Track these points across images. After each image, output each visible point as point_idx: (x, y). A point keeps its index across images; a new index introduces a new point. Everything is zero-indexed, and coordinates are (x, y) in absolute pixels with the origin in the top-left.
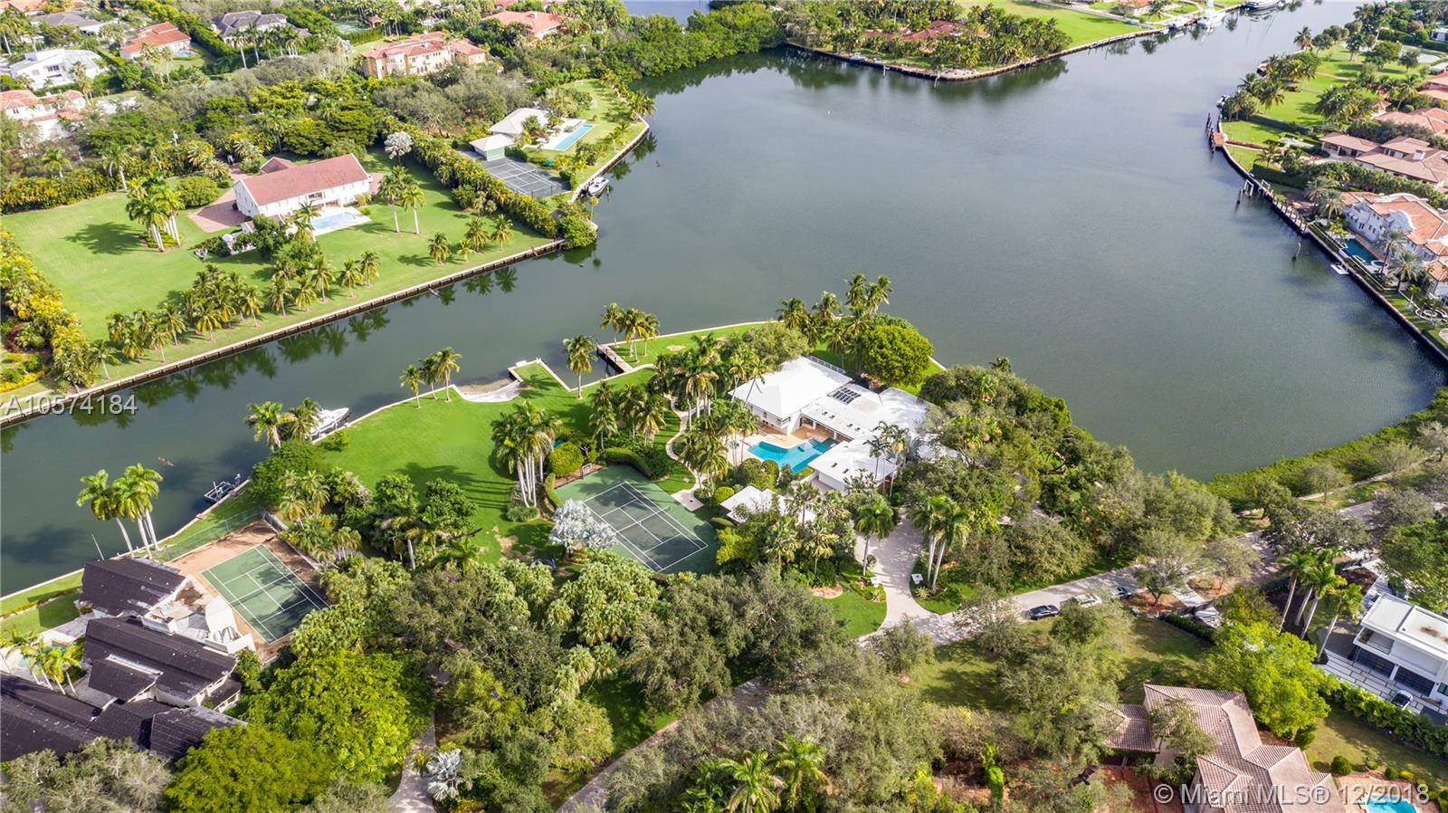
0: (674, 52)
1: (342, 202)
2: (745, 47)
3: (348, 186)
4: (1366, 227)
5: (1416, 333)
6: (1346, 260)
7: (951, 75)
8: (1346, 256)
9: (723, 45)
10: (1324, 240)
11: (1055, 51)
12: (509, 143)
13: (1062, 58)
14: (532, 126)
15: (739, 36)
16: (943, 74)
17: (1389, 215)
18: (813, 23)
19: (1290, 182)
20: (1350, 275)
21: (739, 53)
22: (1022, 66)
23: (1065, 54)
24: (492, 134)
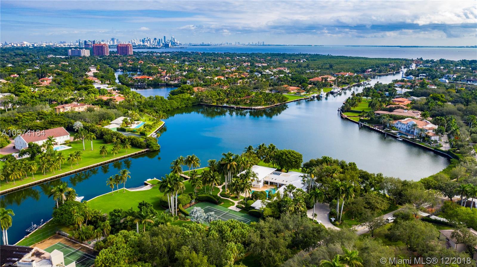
0: (166, 105)
1: (59, 143)
2: (188, 105)
3: (62, 137)
4: (401, 129)
5: (433, 150)
6: (400, 137)
7: (256, 108)
8: (400, 136)
9: (181, 104)
10: (391, 133)
11: (284, 102)
12: (118, 126)
13: (286, 104)
14: (126, 121)
15: (185, 101)
16: (254, 108)
17: (408, 123)
18: (209, 96)
19: (372, 122)
20: (404, 140)
21: (186, 106)
22: (276, 106)
23: (287, 103)
24: (111, 124)
